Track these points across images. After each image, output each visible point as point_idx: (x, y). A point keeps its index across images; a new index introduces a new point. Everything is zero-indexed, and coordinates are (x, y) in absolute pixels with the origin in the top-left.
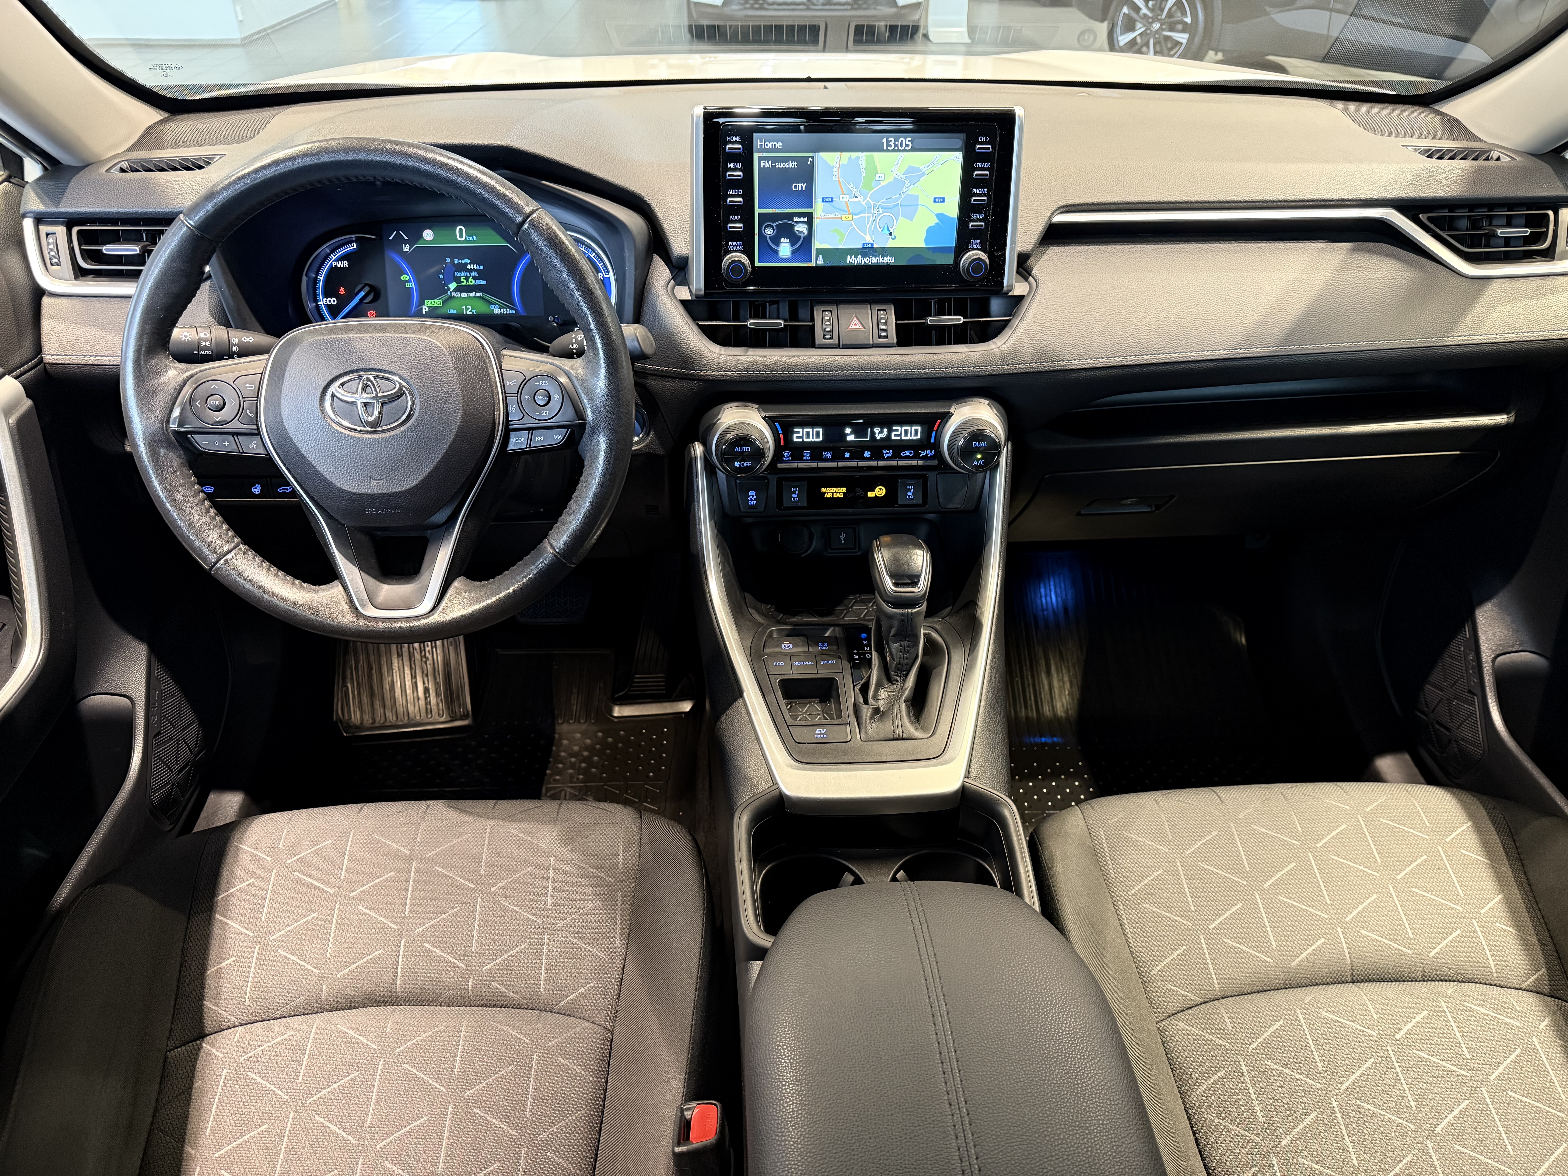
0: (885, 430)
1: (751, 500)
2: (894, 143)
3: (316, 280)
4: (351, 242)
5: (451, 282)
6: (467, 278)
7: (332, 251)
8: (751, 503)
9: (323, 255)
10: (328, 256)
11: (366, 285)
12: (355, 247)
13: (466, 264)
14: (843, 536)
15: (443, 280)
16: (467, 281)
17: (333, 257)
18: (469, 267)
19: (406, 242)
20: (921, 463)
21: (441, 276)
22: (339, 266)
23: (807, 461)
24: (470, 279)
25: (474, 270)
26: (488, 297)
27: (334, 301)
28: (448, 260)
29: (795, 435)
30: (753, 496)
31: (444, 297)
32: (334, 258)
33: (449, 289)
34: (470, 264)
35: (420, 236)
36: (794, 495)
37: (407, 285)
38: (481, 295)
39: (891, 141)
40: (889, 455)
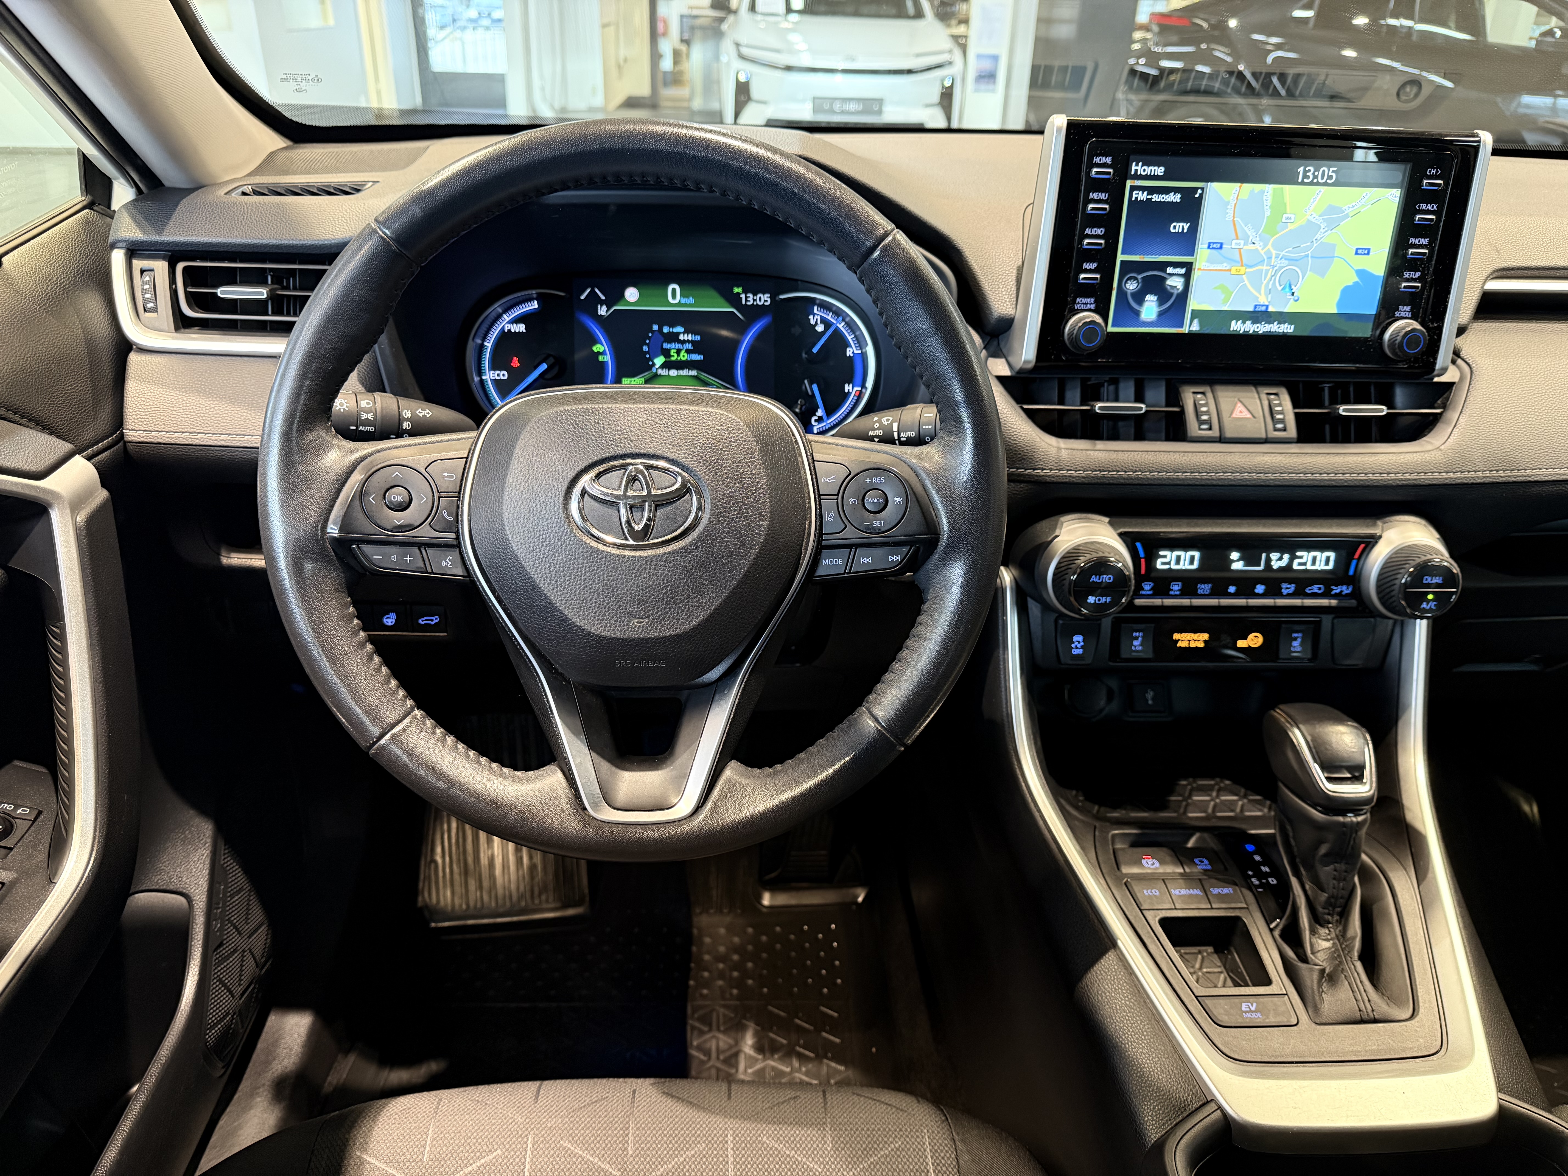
0: (1286, 557)
1: (1076, 647)
2: (1313, 174)
3: (482, 347)
4: (530, 299)
5: (657, 356)
6: (678, 352)
7: (506, 311)
8: (1076, 652)
9: (494, 314)
10: (499, 316)
11: (549, 356)
12: (536, 306)
13: (678, 334)
14: (1150, 695)
15: (648, 353)
16: (678, 355)
17: (506, 318)
18: (681, 337)
19: (602, 303)
20: (1334, 602)
21: (645, 348)
22: (513, 331)
23: (1175, 597)
24: (683, 353)
25: (688, 341)
26: (704, 376)
27: (503, 375)
28: (655, 327)
29: (1159, 561)
30: (1079, 642)
31: (647, 374)
32: (508, 319)
33: (654, 364)
34: (684, 333)
35: (622, 296)
36: (1136, 643)
37: (601, 358)
38: (694, 373)
39: (1309, 171)
40: (1290, 591)
